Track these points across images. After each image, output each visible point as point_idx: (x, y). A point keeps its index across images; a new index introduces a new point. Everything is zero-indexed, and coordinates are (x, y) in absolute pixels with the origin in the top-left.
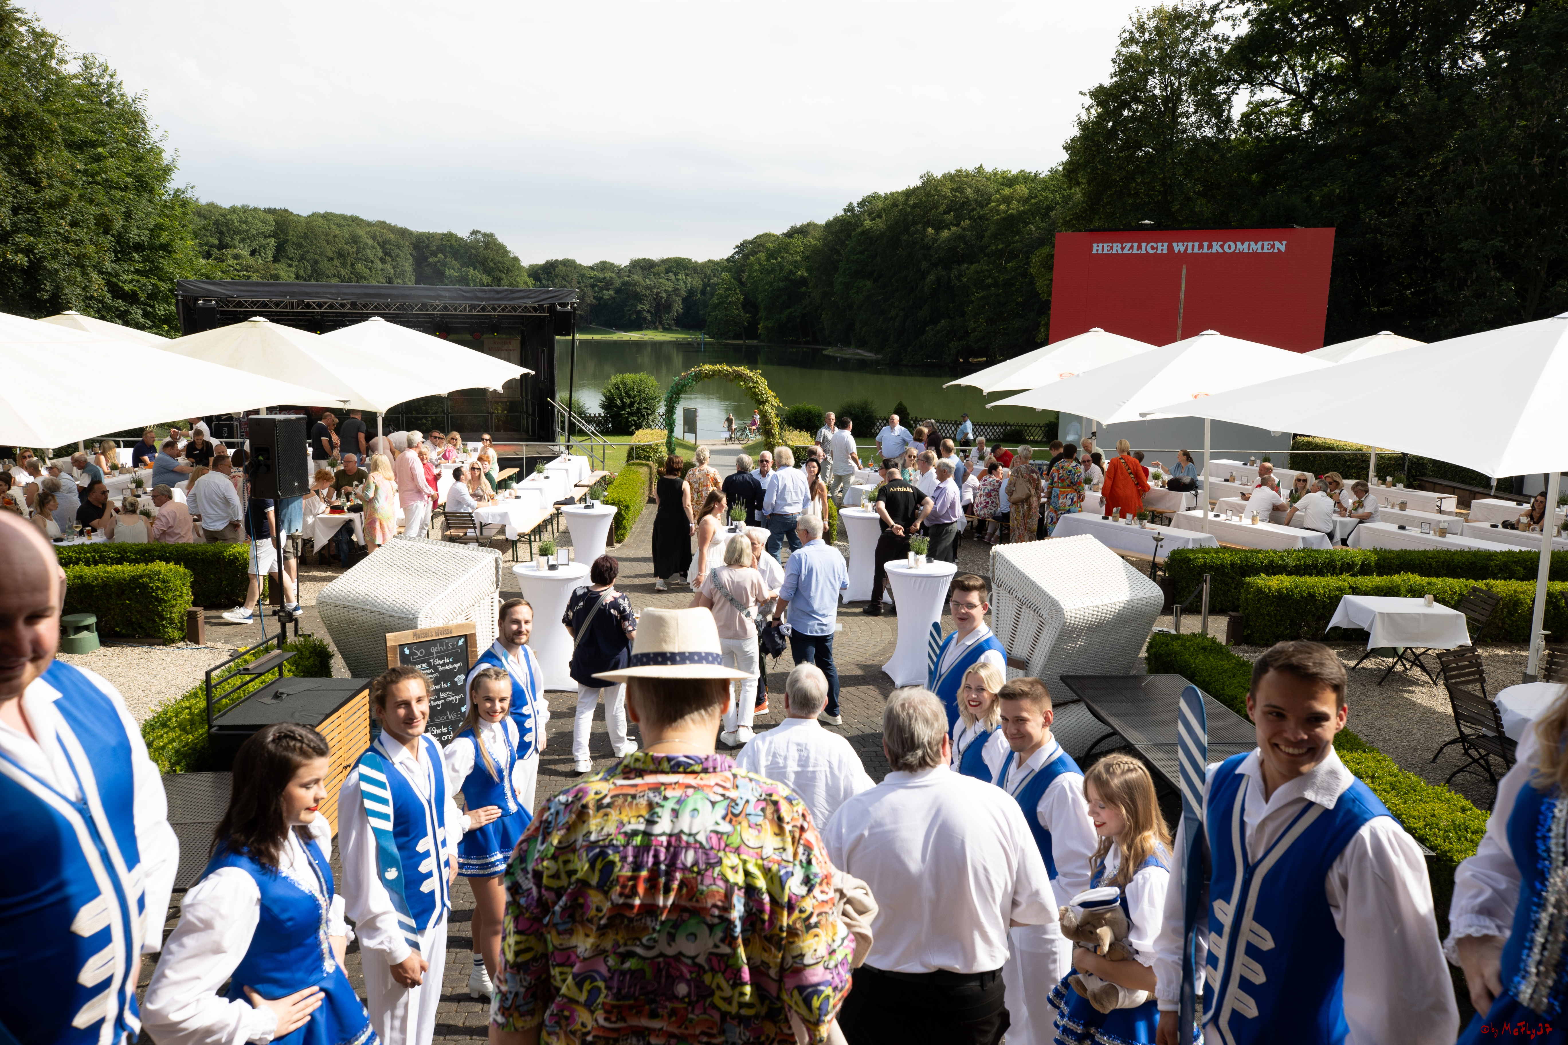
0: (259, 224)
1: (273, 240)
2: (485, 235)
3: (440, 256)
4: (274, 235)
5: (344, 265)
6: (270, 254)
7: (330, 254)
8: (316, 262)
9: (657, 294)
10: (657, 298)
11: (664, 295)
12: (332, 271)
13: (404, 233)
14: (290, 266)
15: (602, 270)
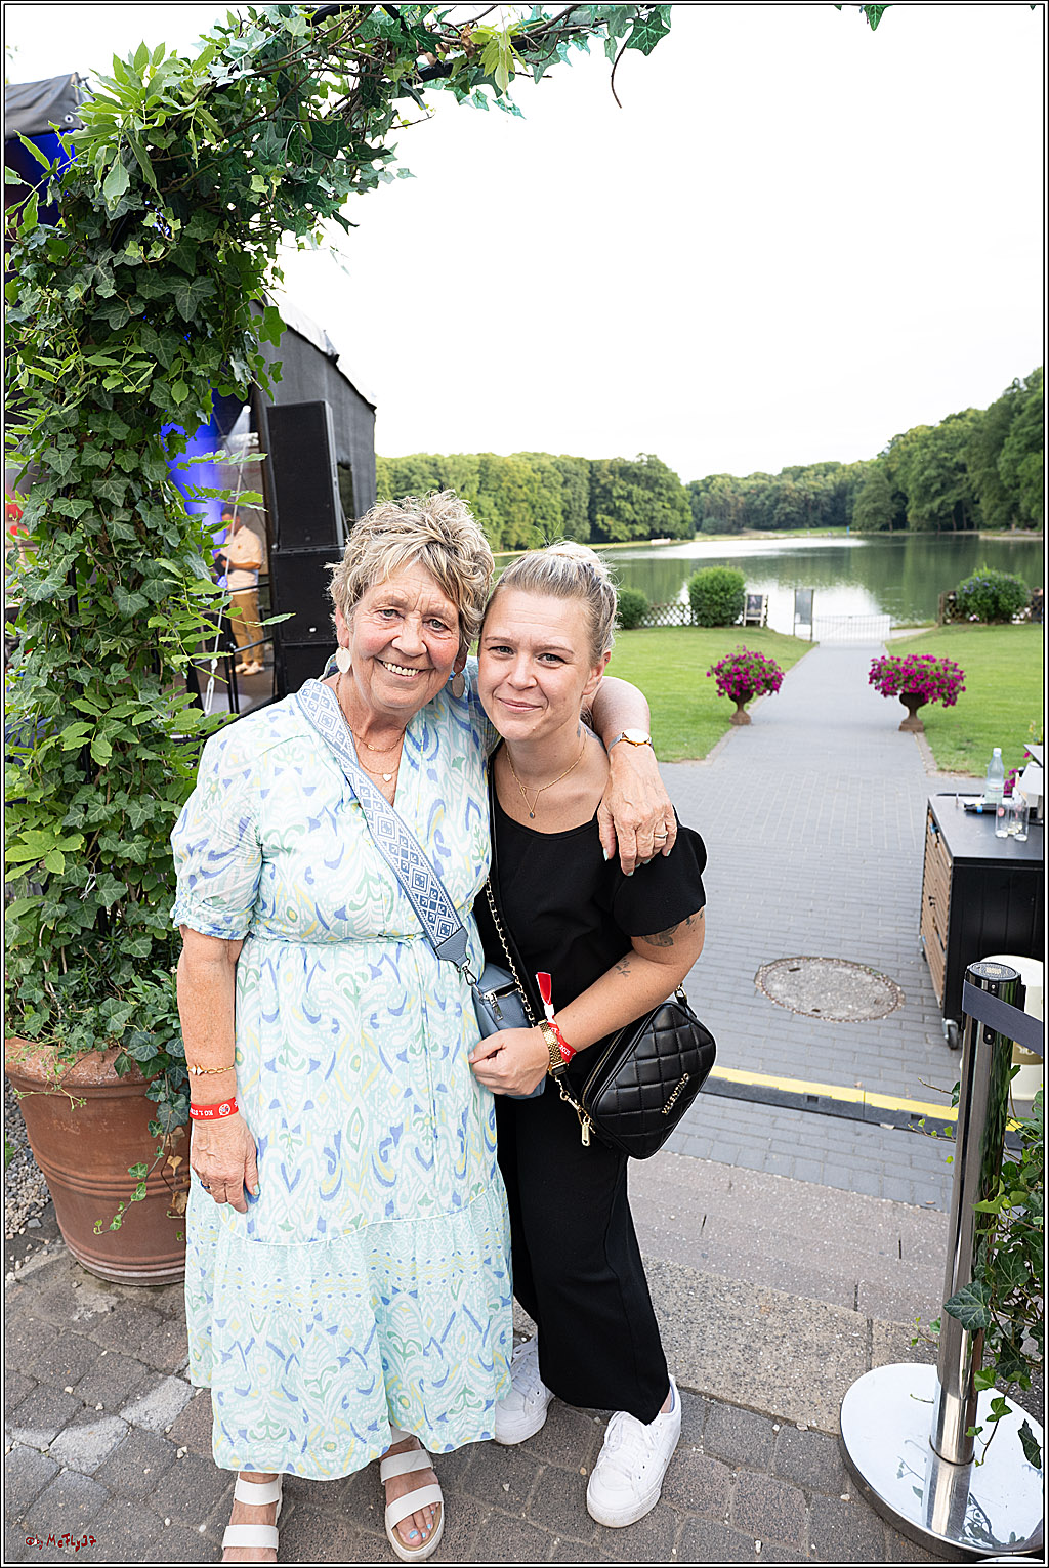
0: (466, 463)
1: (478, 476)
2: (649, 456)
3: (611, 477)
4: (479, 471)
5: (532, 491)
6: (475, 489)
7: (521, 483)
8: (510, 489)
9: (806, 496)
10: (807, 501)
11: (813, 497)
12: (522, 496)
13: (581, 460)
14: (490, 495)
15: (755, 478)
